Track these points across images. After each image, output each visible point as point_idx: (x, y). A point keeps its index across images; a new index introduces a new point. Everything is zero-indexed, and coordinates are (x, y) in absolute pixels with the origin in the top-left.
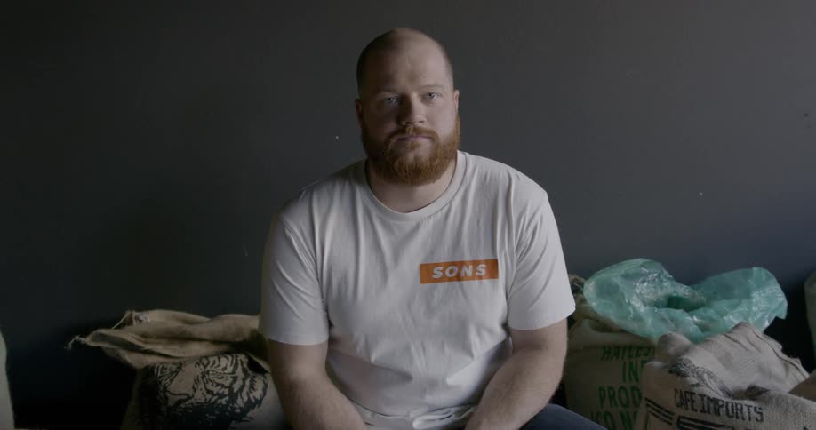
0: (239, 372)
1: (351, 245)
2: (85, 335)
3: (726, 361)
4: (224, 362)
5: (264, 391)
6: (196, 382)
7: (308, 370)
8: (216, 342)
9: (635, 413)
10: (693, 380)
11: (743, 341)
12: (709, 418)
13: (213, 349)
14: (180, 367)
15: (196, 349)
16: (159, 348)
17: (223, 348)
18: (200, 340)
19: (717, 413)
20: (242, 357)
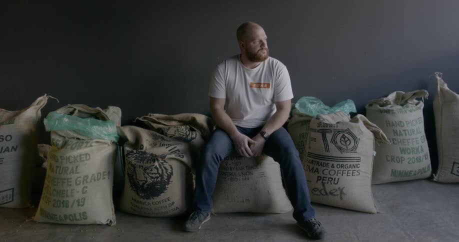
0: (187, 130)
1: (234, 75)
2: (140, 117)
3: (333, 118)
4: (183, 127)
5: (196, 135)
6: (175, 131)
7: (220, 107)
8: (179, 121)
9: (306, 141)
10: (322, 120)
11: (339, 115)
12: (325, 128)
13: (179, 124)
14: (169, 128)
15: (174, 123)
16: (163, 122)
17: (182, 124)
18: (175, 120)
19: (327, 126)
20: (188, 126)
